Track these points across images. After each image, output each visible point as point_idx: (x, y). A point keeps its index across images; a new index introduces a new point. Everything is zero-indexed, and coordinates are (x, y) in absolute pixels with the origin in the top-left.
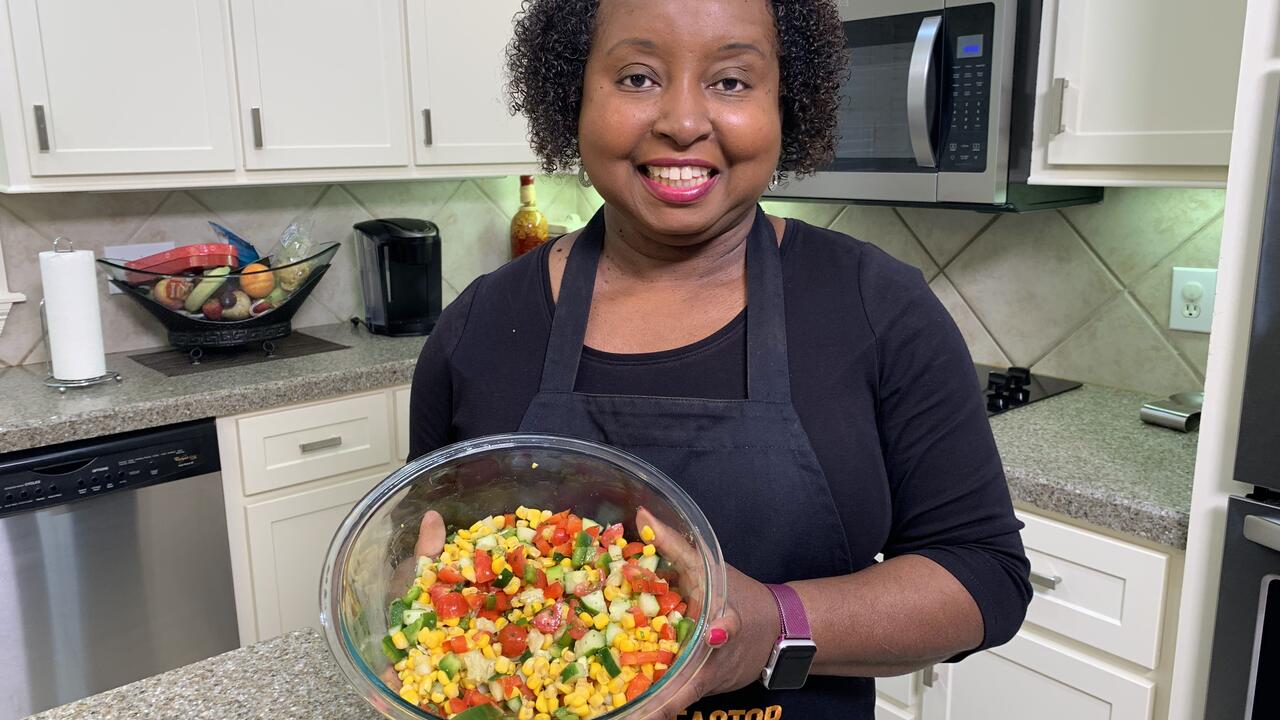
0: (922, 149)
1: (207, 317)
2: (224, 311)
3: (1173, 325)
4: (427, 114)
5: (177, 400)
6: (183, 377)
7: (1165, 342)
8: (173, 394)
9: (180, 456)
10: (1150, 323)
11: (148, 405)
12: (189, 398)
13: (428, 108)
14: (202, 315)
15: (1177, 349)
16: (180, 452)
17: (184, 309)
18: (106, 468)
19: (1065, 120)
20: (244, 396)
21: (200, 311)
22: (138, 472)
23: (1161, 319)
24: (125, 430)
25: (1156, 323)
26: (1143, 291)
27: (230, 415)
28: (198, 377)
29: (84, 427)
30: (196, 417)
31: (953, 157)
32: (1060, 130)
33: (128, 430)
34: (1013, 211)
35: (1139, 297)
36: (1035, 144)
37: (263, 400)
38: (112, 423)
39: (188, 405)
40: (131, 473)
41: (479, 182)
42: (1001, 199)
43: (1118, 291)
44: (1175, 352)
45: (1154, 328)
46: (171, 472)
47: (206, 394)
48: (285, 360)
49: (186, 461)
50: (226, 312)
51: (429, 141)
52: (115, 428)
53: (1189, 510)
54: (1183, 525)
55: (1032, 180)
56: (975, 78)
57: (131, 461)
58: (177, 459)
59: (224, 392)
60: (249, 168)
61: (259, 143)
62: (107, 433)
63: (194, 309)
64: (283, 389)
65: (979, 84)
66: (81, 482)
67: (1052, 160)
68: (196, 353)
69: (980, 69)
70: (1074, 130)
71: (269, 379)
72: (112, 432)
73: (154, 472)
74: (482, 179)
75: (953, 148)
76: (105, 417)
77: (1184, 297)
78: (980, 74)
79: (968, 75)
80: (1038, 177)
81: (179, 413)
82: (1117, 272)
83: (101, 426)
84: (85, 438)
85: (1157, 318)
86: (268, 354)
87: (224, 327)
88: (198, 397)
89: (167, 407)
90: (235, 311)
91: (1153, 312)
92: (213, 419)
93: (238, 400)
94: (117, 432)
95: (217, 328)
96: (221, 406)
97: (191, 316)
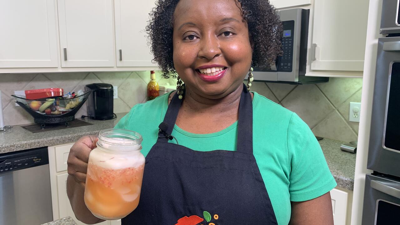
1: (46, 114)
2: (52, 112)
3: (350, 120)
4: (121, 51)
5: (35, 141)
6: (38, 133)
7: (348, 125)
8: (34, 139)
9: (36, 159)
10: (343, 119)
11: (25, 142)
12: (39, 140)
13: (121, 49)
14: (45, 113)
15: (351, 127)
16: (35, 158)
17: (38, 111)
18: (10, 163)
19: (316, 56)
20: (58, 140)
21: (44, 112)
22: (21, 164)
24: (17, 150)
26: (341, 110)
27: (53, 145)
28: (43, 133)
29: (3, 149)
30: (41, 146)
31: (282, 67)
32: (315, 59)
34: (301, 84)
35: (340, 111)
36: (307, 63)
37: (64, 141)
38: (13, 148)
39: (39, 143)
40: (19, 165)
41: (137, 72)
42: (297, 80)
43: (334, 109)
44: (351, 129)
45: (344, 121)
46: (32, 164)
47: (45, 139)
48: (72, 128)
49: (37, 161)
51: (121, 59)
52: (13, 150)
53: (354, 178)
54: (352, 183)
55: (306, 75)
57: (19, 161)
59: (51, 138)
60: (62, 67)
61: (66, 59)
62: (11, 151)
63: (41, 111)
64: (70, 138)
65: (290, 45)
66: (2, 168)
67: (312, 69)
68: (43, 125)
69: (290, 40)
70: (319, 59)
71: (66, 134)
73: (26, 164)
74: (138, 71)
75: (282, 64)
76: (11, 146)
77: (354, 112)
78: (290, 42)
79: (286, 42)
80: (308, 74)
81: (35, 145)
82: (333, 104)
83: (9, 149)
84: (3, 153)
85: (346, 118)
86: (67, 126)
87: (53, 117)
88: (42, 140)
89: (32, 143)
90: (56, 112)
91: (344, 116)
92: (47, 147)
93: (56, 141)
94: (14, 151)
95: (50, 117)
96: (50, 143)
97: (41, 113)
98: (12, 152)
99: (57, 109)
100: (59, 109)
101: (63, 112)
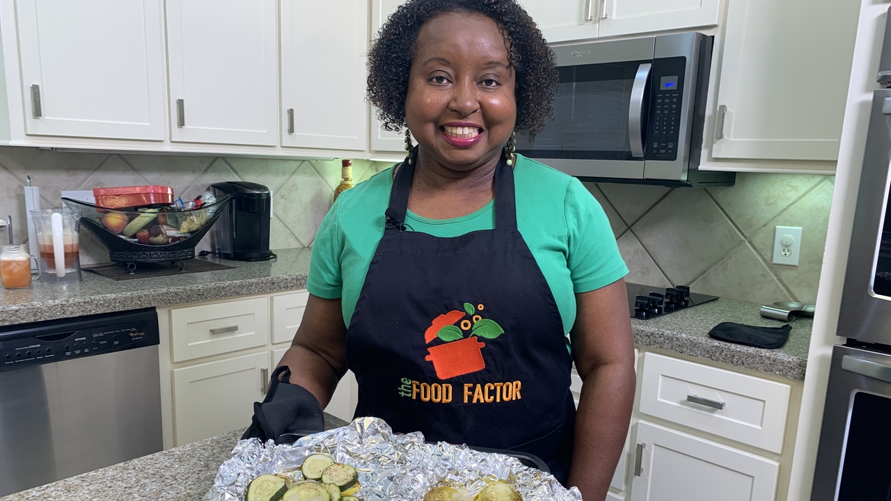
0: (636, 146)
1: (139, 242)
2: (151, 239)
3: (775, 261)
4: (292, 112)
5: (132, 294)
6: (127, 281)
7: (769, 271)
9: (134, 332)
10: (761, 260)
11: (114, 296)
12: (140, 293)
13: (293, 107)
14: (137, 240)
15: (776, 275)
16: (133, 329)
17: (122, 234)
18: (84, 338)
19: (724, 132)
20: (177, 294)
21: (134, 236)
22: (105, 342)
23: (768, 257)
24: (97, 313)
25: (764, 260)
26: (757, 240)
27: (167, 306)
28: (138, 281)
29: (70, 309)
30: (144, 306)
31: (655, 151)
32: (721, 137)
33: (99, 313)
34: (689, 186)
35: (754, 244)
36: (703, 145)
37: (188, 297)
38: (89, 307)
39: (139, 298)
40: (101, 343)
42: (684, 178)
43: (742, 241)
44: (775, 278)
45: (763, 263)
46: (127, 343)
47: (151, 290)
49: (137, 336)
50: (153, 239)
51: (291, 130)
52: (90, 311)
55: (701, 168)
56: (671, 103)
57: (101, 334)
58: (131, 334)
59: (164, 290)
60: (173, 140)
61: (181, 123)
62: (86, 314)
63: (130, 234)
64: (202, 291)
65: (674, 106)
66: (68, 347)
67: (714, 155)
68: (132, 267)
69: (675, 97)
70: (729, 137)
71: (189, 283)
72: (89, 314)
73: (116, 343)
74: (317, 160)
75: (655, 145)
76: (85, 303)
77: (782, 244)
78: (675, 100)
79: (667, 101)
80: (704, 165)
81: (133, 303)
82: (741, 229)
83: (82, 309)
84: (70, 316)
85: (765, 257)
86: (181, 269)
87: (153, 249)
89: (126, 298)
90: (160, 238)
91: (763, 254)
92: (154, 308)
93: (173, 296)
94: (92, 314)
95: (147, 249)
96: (161, 300)
97: (129, 240)
98: (87, 316)
99: (163, 230)
100: (167, 232)
101: (174, 239)
